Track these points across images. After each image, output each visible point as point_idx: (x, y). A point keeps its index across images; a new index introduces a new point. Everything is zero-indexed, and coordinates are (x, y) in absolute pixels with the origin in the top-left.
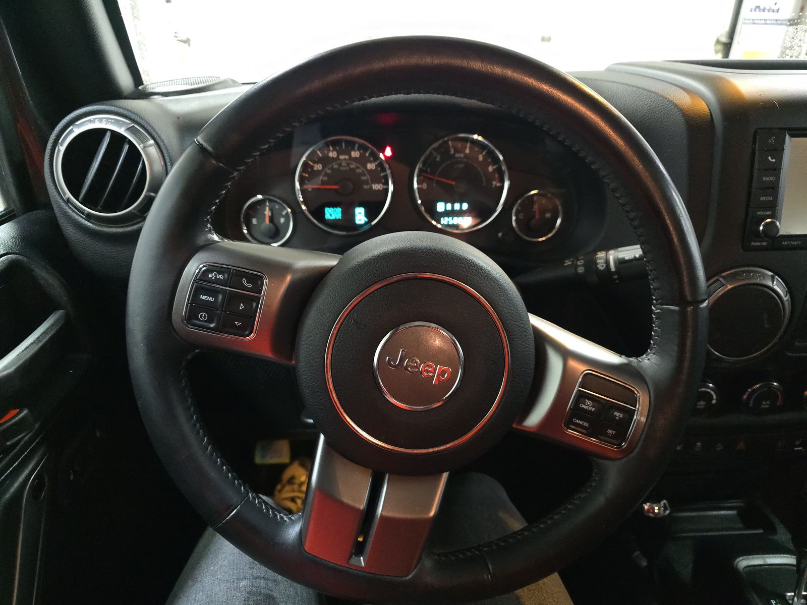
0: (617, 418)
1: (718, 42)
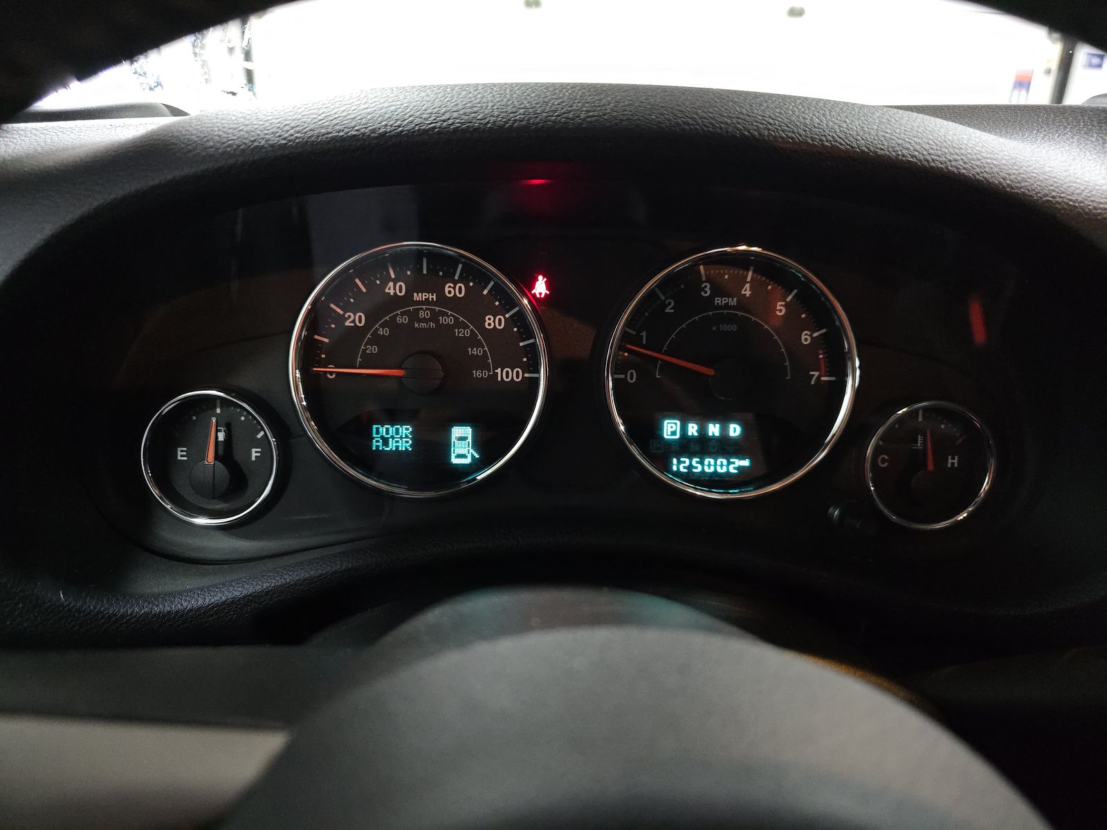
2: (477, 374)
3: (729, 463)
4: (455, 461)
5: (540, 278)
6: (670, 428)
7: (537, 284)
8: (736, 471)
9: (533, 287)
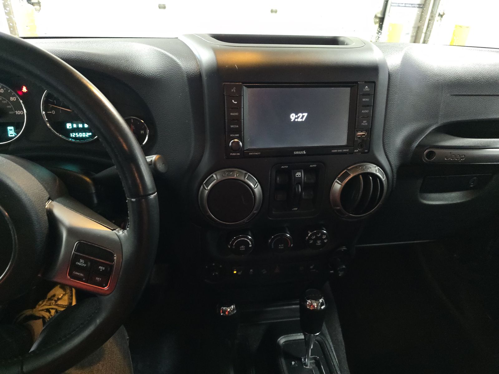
0: (101, 270)
1: (376, 17)
2: (11, 113)
3: (86, 134)
4: (10, 136)
5: (24, 87)
6: (69, 126)
7: (23, 89)
8: (88, 136)
9: (22, 89)
